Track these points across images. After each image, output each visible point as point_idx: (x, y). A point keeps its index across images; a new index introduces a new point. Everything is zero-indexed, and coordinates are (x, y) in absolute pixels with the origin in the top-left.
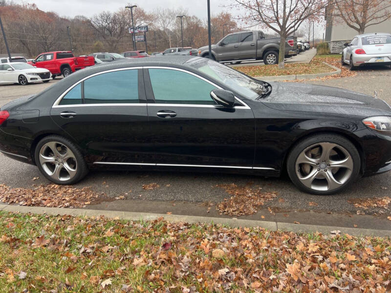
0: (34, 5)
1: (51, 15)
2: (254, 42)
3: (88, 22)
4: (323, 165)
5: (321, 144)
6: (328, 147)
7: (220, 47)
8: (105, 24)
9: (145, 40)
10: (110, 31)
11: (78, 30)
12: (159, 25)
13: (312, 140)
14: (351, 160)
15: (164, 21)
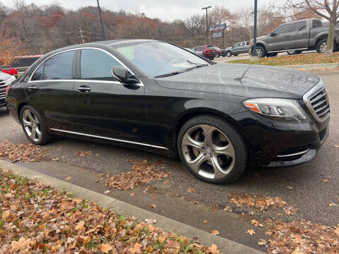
0: (143, 14)
1: (156, 21)
2: (306, 30)
3: (182, 25)
4: (209, 150)
5: (202, 126)
6: (208, 130)
7: (272, 37)
8: (195, 25)
9: (223, 36)
10: (198, 30)
11: (173, 31)
12: (242, 23)
13: (193, 121)
14: (232, 147)
15: (247, 19)
